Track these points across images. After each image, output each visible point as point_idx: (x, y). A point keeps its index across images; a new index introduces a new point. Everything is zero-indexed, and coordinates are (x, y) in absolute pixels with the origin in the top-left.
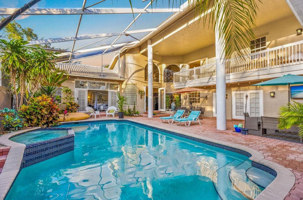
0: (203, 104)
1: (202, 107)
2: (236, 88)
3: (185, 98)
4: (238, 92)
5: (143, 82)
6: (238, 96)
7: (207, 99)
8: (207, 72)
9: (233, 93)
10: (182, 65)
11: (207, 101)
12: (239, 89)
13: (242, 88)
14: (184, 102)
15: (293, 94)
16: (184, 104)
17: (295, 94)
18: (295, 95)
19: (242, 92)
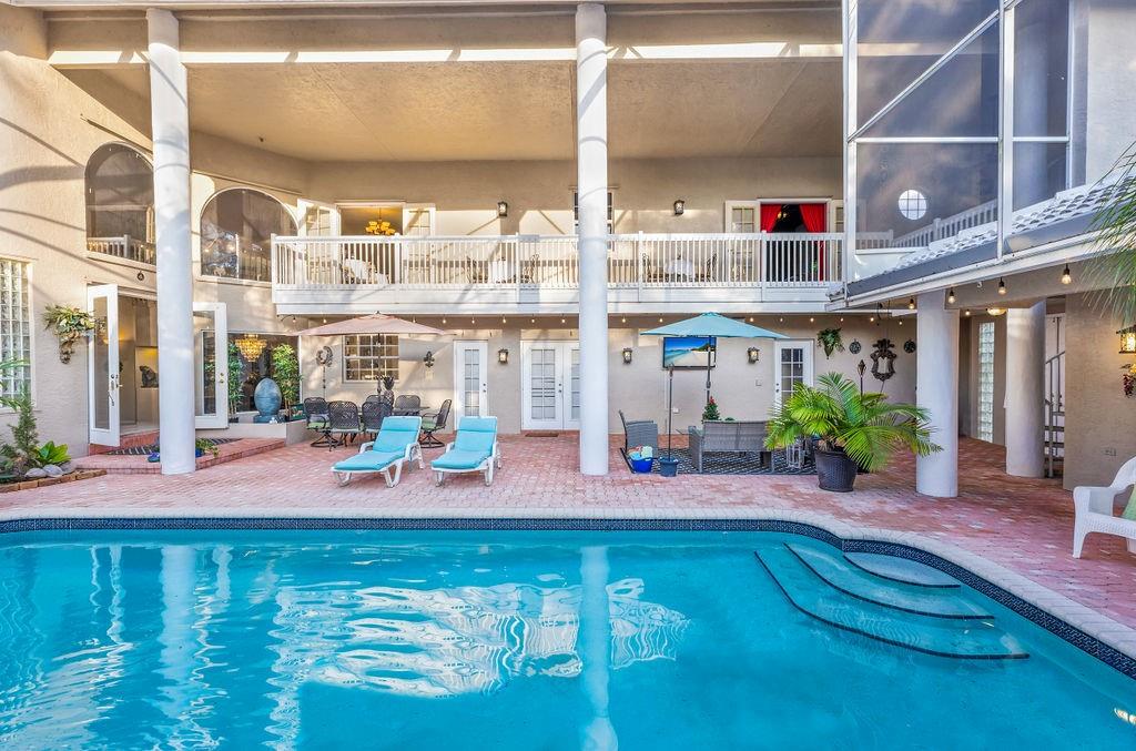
0: (413, 385)
1: (410, 393)
2: (535, 332)
3: (324, 356)
4: (540, 345)
5: (81, 259)
6: (538, 357)
7: (429, 365)
8: (435, 260)
9: (525, 346)
10: (310, 205)
11: (430, 374)
12: (546, 335)
13: (553, 332)
14: (318, 372)
15: (669, 358)
16: (313, 384)
17: (672, 357)
18: (675, 359)
19: (550, 345)
